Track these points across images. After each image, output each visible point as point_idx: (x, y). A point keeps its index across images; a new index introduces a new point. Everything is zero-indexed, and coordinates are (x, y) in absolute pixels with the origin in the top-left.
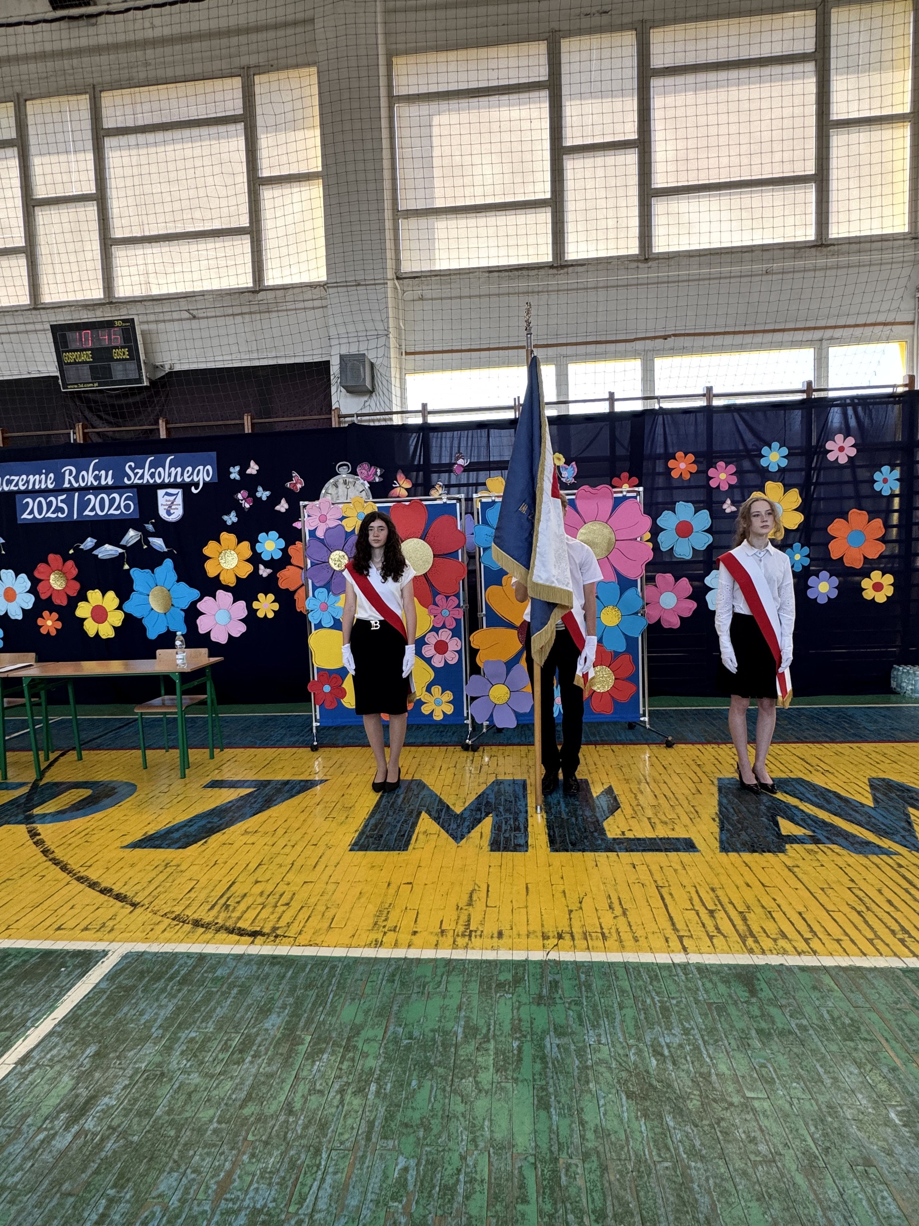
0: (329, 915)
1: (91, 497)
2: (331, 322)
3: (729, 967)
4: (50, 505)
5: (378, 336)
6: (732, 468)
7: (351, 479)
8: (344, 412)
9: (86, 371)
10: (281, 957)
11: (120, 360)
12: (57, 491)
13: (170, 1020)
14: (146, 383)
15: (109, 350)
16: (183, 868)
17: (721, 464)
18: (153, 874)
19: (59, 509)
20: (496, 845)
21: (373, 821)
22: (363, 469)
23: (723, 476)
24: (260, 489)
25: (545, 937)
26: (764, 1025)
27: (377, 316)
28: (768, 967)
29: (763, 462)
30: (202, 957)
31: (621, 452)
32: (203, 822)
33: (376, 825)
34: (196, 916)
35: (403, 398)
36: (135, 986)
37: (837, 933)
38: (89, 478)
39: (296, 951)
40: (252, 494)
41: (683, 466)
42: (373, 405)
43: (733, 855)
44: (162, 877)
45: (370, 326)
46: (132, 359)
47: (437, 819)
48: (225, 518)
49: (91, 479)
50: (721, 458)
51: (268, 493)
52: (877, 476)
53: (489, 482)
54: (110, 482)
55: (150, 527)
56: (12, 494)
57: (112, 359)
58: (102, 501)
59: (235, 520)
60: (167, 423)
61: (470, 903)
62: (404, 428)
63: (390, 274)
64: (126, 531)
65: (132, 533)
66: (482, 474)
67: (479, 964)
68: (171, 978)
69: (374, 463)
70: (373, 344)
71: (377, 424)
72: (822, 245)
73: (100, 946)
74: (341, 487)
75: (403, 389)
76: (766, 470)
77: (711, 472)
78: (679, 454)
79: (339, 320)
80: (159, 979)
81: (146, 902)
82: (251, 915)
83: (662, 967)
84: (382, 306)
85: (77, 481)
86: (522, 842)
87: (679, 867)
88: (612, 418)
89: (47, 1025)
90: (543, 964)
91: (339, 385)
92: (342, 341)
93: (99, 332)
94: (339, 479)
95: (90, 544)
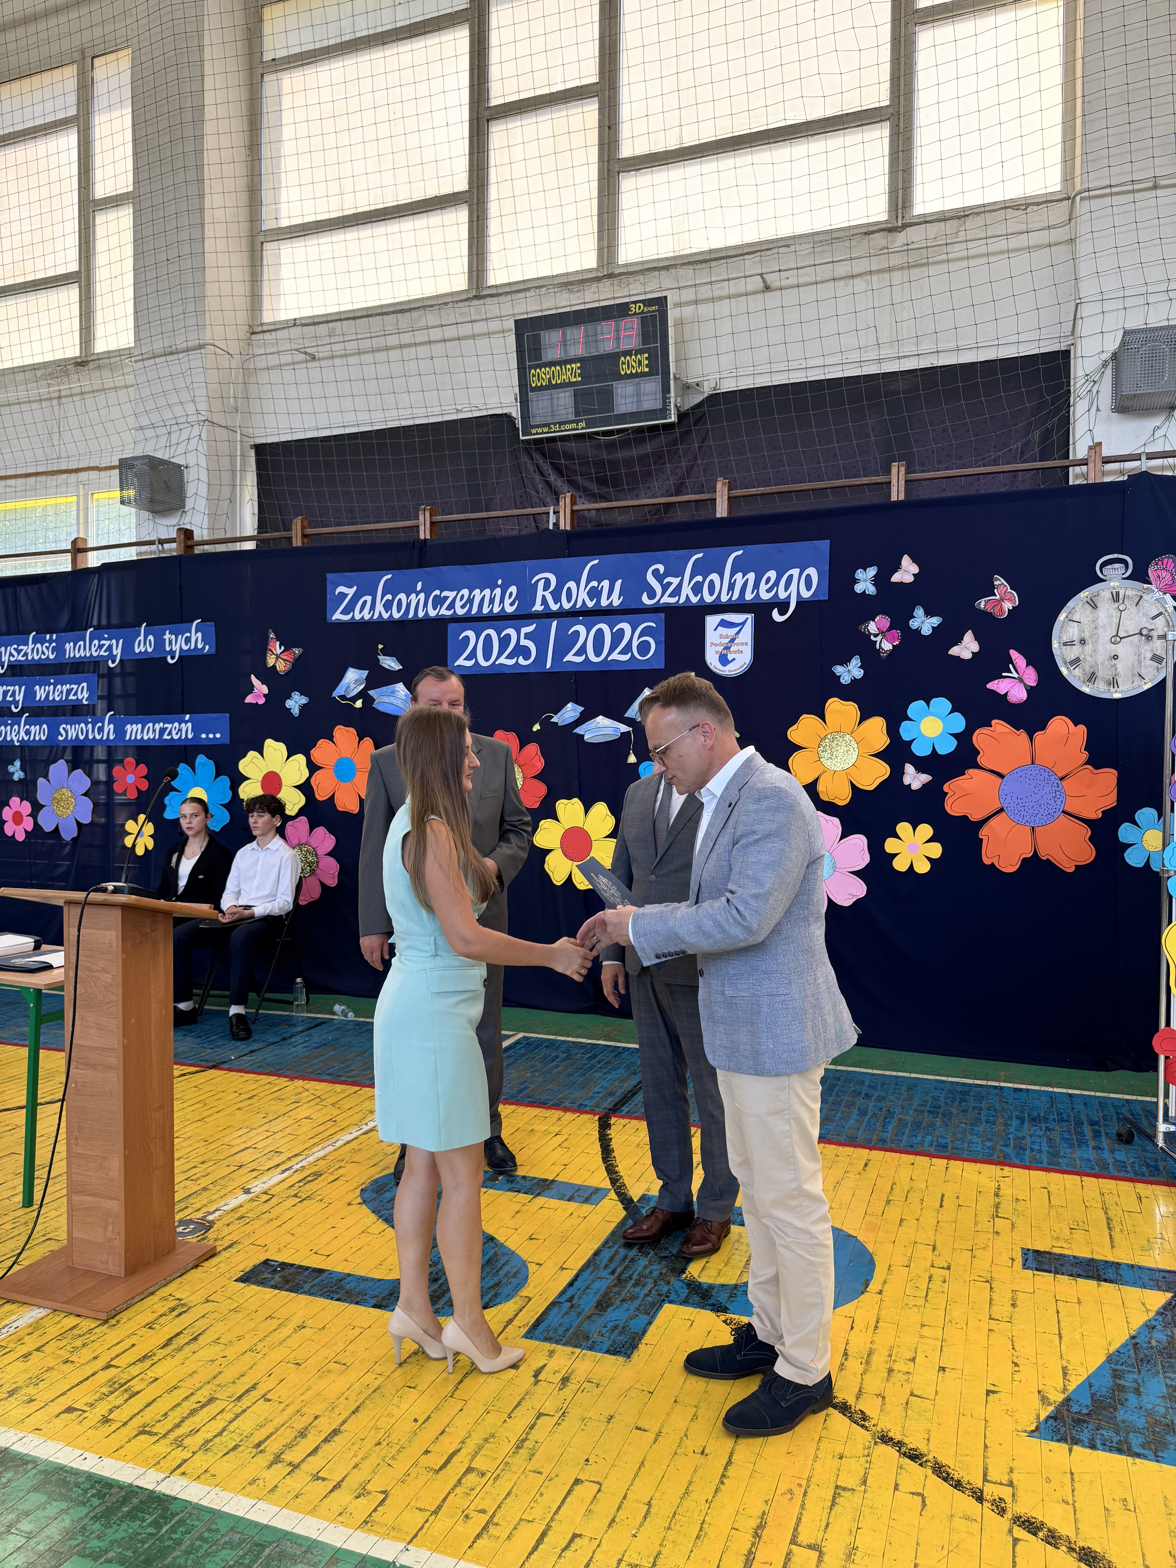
1: (581, 629)
2: (1087, 269)
4: (505, 642)
7: (1130, 590)
8: (1108, 451)
9: (566, 400)
11: (632, 376)
12: (521, 617)
19: (520, 651)
22: (1163, 569)
24: (919, 612)
38: (580, 595)
40: (901, 623)
46: (653, 372)
48: (838, 670)
49: (583, 595)
51: (936, 621)
54: (616, 601)
56: (441, 622)
57: (616, 376)
58: (599, 636)
59: (859, 674)
60: (730, 487)
74: (1107, 608)
79: (1106, 262)
85: (558, 599)
91: (1093, 397)
92: (1108, 306)
93: (599, 327)
94: (1102, 591)
95: (572, 714)
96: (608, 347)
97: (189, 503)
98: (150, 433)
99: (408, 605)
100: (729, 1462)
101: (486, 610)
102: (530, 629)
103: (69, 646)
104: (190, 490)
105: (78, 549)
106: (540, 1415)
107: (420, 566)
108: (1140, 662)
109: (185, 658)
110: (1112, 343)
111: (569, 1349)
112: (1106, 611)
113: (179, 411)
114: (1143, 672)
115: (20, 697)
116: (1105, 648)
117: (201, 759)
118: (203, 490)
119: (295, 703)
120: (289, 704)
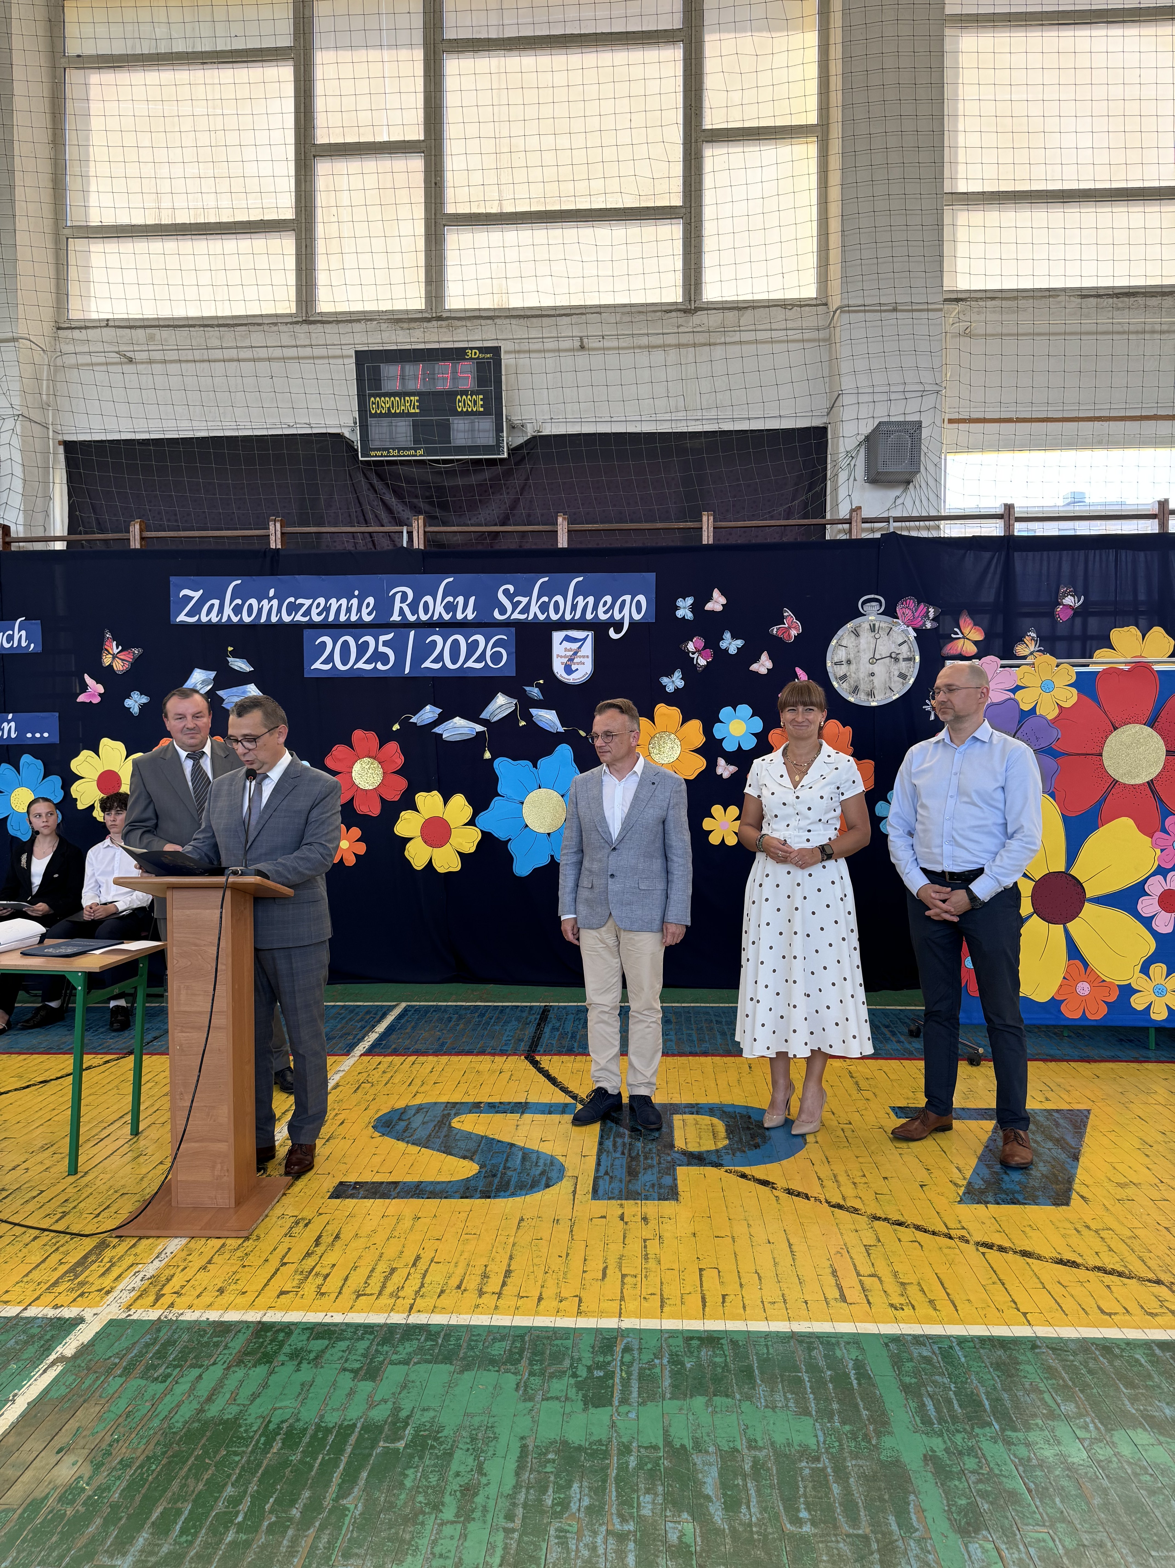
1: (438, 638)
2: (846, 367)
4: (362, 649)
5: (923, 393)
7: (883, 623)
9: (405, 429)
11: (466, 413)
14: (506, 452)
15: (451, 395)
19: (379, 657)
22: (907, 608)
24: (727, 635)
27: (923, 362)
38: (436, 608)
42: (909, 503)
45: (910, 376)
46: (488, 412)
48: (665, 680)
49: (440, 609)
51: (739, 643)
53: (1115, 635)
54: (471, 615)
55: (534, 692)
56: (296, 627)
57: (455, 412)
58: (455, 646)
59: (681, 684)
60: (569, 522)
64: (492, 697)
65: (501, 699)
66: (1102, 621)
69: (925, 598)
70: (914, 405)
84: (936, 346)
85: (414, 611)
91: (852, 469)
92: (863, 398)
93: (437, 366)
94: (863, 623)
95: (430, 715)
96: (444, 385)
97: (2, 498)
99: (260, 610)
100: (790, 1245)
101: (343, 618)
102: (389, 636)
104: (3, 484)
106: (645, 1241)
107: (272, 574)
108: (890, 678)
109: (6, 657)
110: (866, 429)
111: (632, 1202)
112: (866, 637)
114: (893, 686)
116: (864, 668)
117: (26, 759)
119: (135, 702)
120: (128, 703)
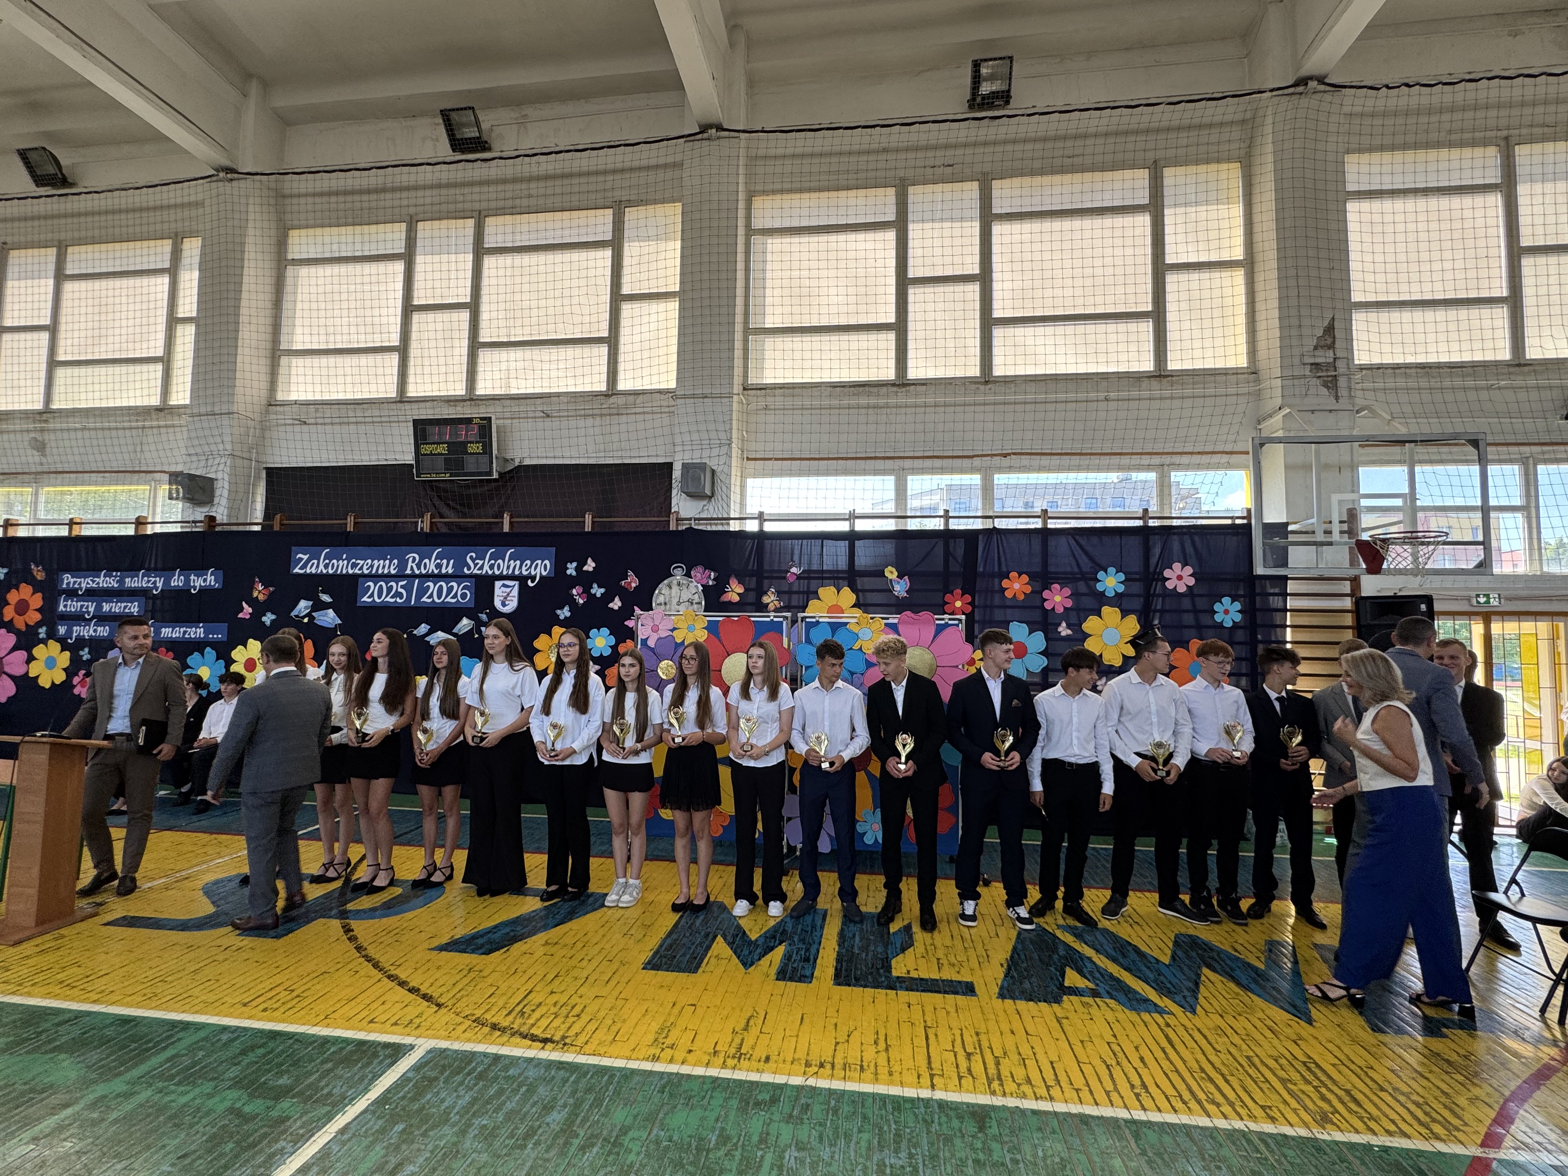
0: (615, 1029)
1: (431, 584)
2: (677, 430)
3: (968, 1105)
4: (390, 589)
5: (720, 445)
6: (1067, 591)
7: (684, 581)
8: (683, 515)
9: (440, 463)
10: (567, 1063)
11: (473, 454)
12: (398, 577)
13: (466, 1109)
14: (495, 476)
15: (464, 444)
16: (485, 974)
17: (1056, 586)
18: (458, 977)
19: (398, 595)
20: (783, 975)
21: (669, 941)
22: (697, 572)
23: (1058, 598)
24: (595, 586)
25: (808, 1064)
26: (981, 1156)
27: (721, 427)
28: (1004, 1108)
29: (1100, 587)
30: (497, 1058)
31: (955, 568)
32: (507, 930)
33: (671, 946)
34: (494, 1020)
35: (743, 504)
36: (436, 1079)
37: (1079, 1082)
38: (431, 566)
39: (581, 1059)
40: (587, 590)
41: (1017, 586)
42: (711, 508)
43: (1009, 1002)
44: (466, 981)
45: (713, 435)
46: (484, 453)
47: (731, 944)
48: (559, 612)
49: (433, 567)
50: (1057, 580)
51: (603, 590)
52: (1217, 607)
53: (821, 591)
54: (450, 571)
55: (484, 617)
56: (355, 577)
57: (467, 453)
58: (440, 589)
59: (568, 614)
60: (511, 517)
61: (746, 1028)
62: (741, 535)
63: (737, 388)
64: (460, 620)
65: (465, 621)
66: (814, 583)
67: (740, 1083)
68: (469, 1074)
69: (708, 567)
70: (715, 452)
71: (714, 528)
72: (1160, 376)
73: (407, 1040)
74: (675, 589)
75: (743, 495)
76: (1103, 593)
77: (1046, 594)
78: (1013, 575)
79: (685, 428)
80: (458, 1073)
81: (450, 1003)
82: (544, 1023)
83: (906, 1100)
84: (727, 418)
85: (419, 568)
86: (808, 973)
87: (952, 1010)
88: (947, 535)
89: (362, 1104)
90: (799, 1089)
92: (686, 447)
93: (457, 428)
94: (673, 582)
95: (424, 629)
96: (461, 438)
97: (216, 500)
98: (194, 458)
99: (337, 567)
101: (380, 572)
102: (404, 583)
103: (127, 580)
104: (218, 493)
105: (140, 522)
106: (214, 961)
107: (346, 546)
109: (202, 590)
110: (681, 466)
113: (213, 447)
115: (92, 609)
116: (674, 607)
117: (208, 649)
118: (225, 493)
119: (268, 618)
120: (264, 619)
